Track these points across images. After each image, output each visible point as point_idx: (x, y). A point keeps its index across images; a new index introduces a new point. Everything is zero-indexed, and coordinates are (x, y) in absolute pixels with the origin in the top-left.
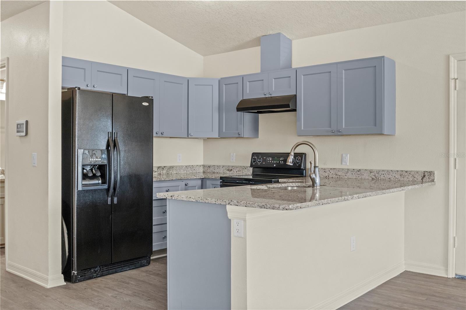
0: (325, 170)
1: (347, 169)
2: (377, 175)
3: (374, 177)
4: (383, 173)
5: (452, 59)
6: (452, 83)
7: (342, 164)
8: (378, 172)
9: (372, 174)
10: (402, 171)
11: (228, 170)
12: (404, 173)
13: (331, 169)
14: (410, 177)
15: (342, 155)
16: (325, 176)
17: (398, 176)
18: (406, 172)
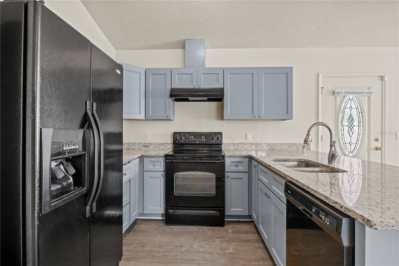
0: (234, 145)
1: (252, 143)
2: (273, 147)
3: (271, 148)
4: (277, 145)
5: (320, 76)
6: (320, 90)
7: (246, 140)
8: (274, 145)
9: (269, 146)
10: (290, 144)
11: (144, 146)
12: (291, 145)
13: (239, 143)
14: (295, 147)
15: (246, 134)
16: (235, 149)
17: (287, 147)
18: (293, 144)
